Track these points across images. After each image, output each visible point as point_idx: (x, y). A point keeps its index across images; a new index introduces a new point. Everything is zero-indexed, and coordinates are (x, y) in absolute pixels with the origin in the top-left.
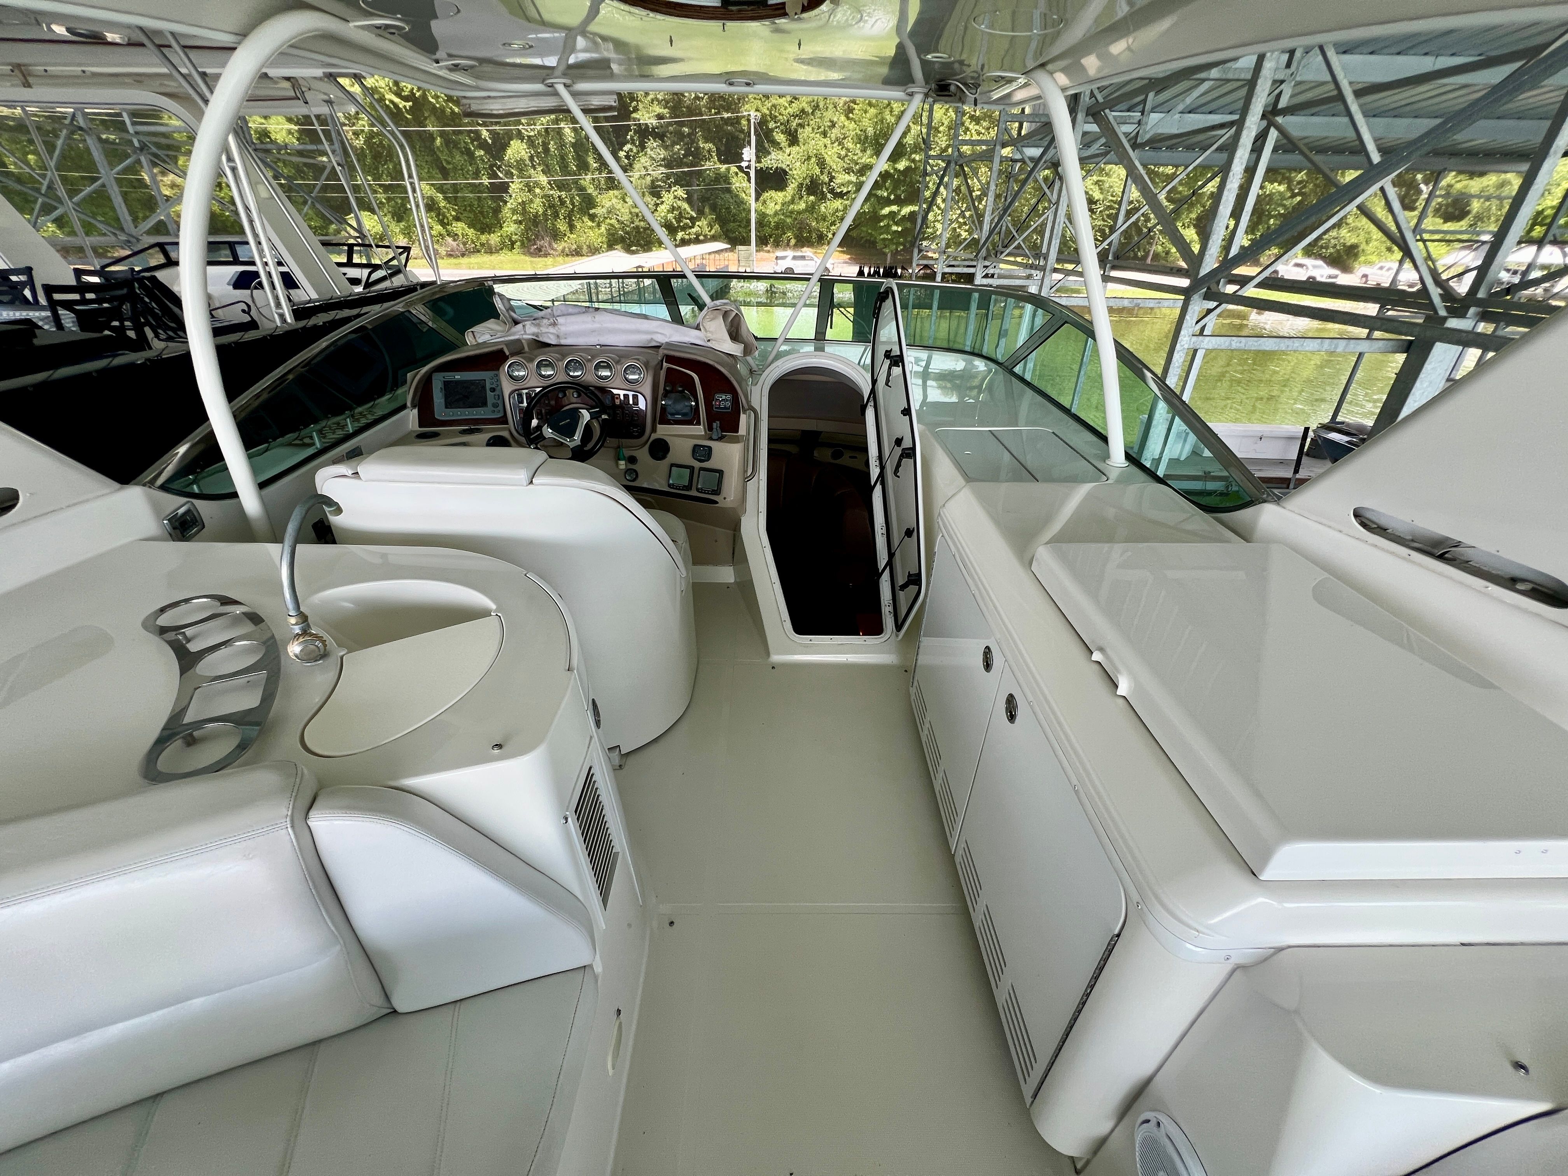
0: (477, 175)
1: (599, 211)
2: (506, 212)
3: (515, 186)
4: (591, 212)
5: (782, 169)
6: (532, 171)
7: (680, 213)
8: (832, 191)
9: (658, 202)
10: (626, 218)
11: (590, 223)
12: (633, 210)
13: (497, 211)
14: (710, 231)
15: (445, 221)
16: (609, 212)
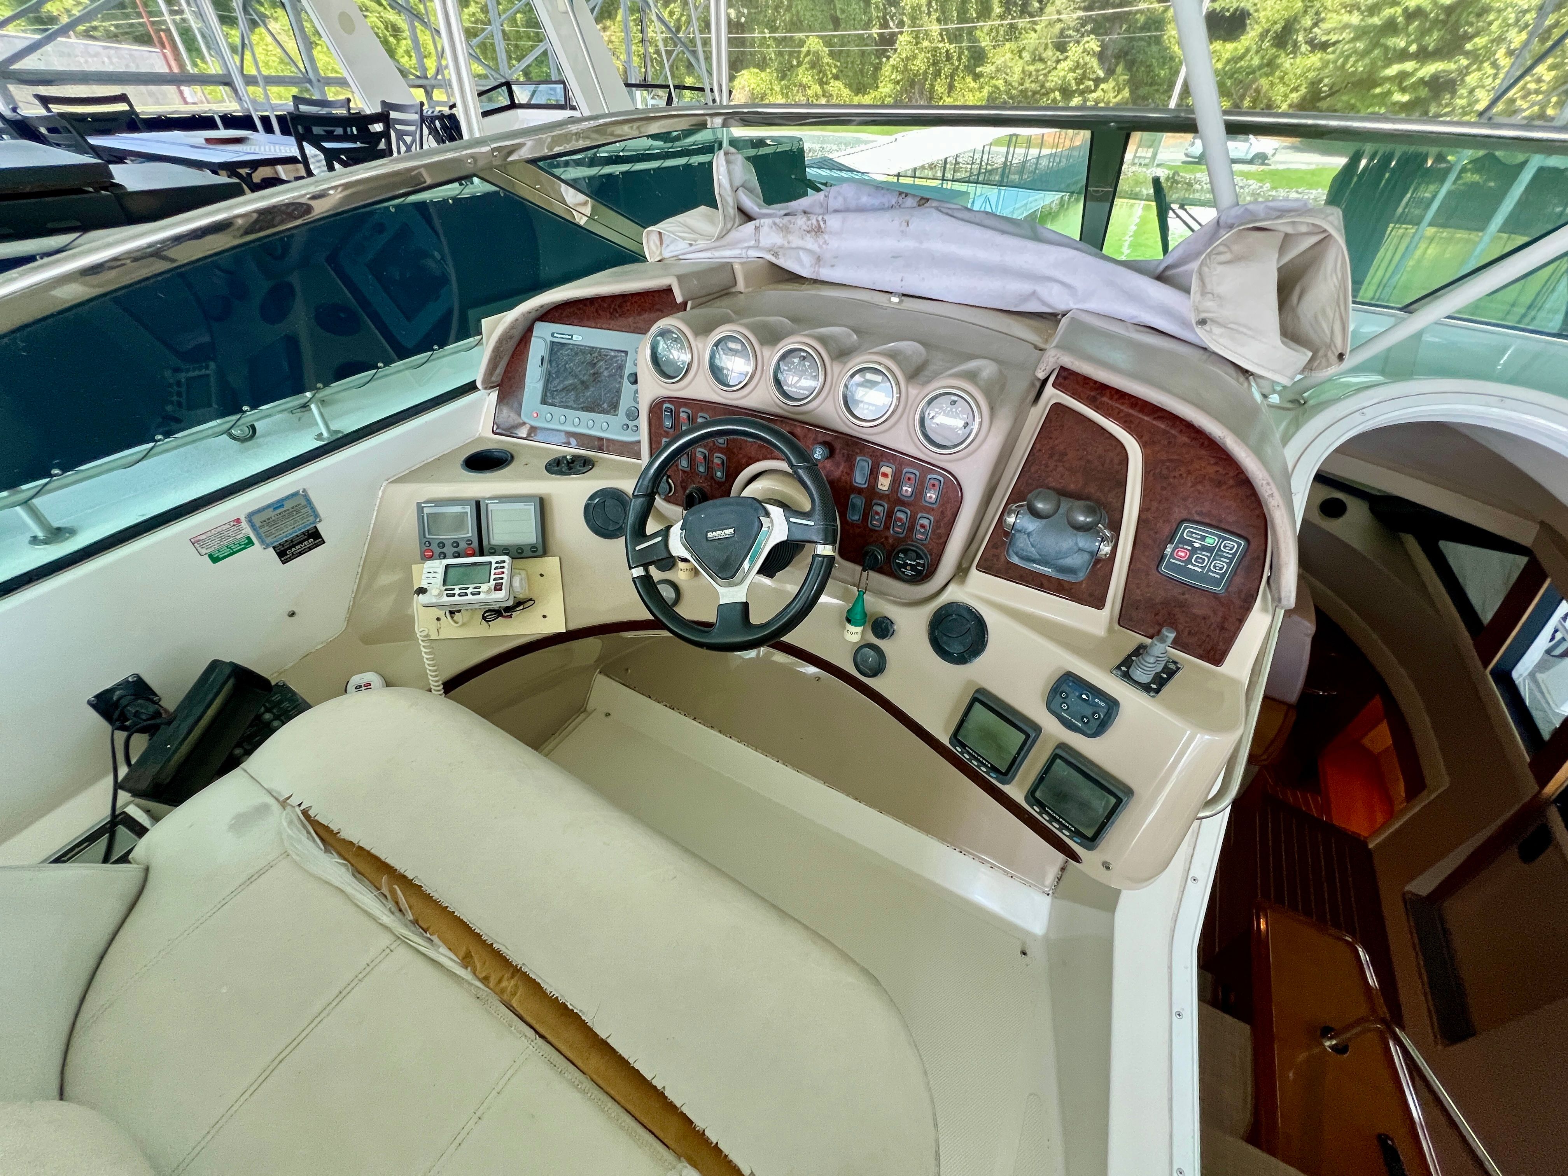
0: (868, 25)
1: (987, 69)
2: (886, 70)
3: (904, 40)
4: (978, 70)
5: (1243, 11)
6: (926, 18)
7: (1085, 72)
8: (1311, 42)
9: (1061, 57)
10: (1016, 77)
11: (972, 84)
12: (1027, 68)
13: (877, 68)
14: (1115, 97)
15: (824, 80)
16: (998, 70)
